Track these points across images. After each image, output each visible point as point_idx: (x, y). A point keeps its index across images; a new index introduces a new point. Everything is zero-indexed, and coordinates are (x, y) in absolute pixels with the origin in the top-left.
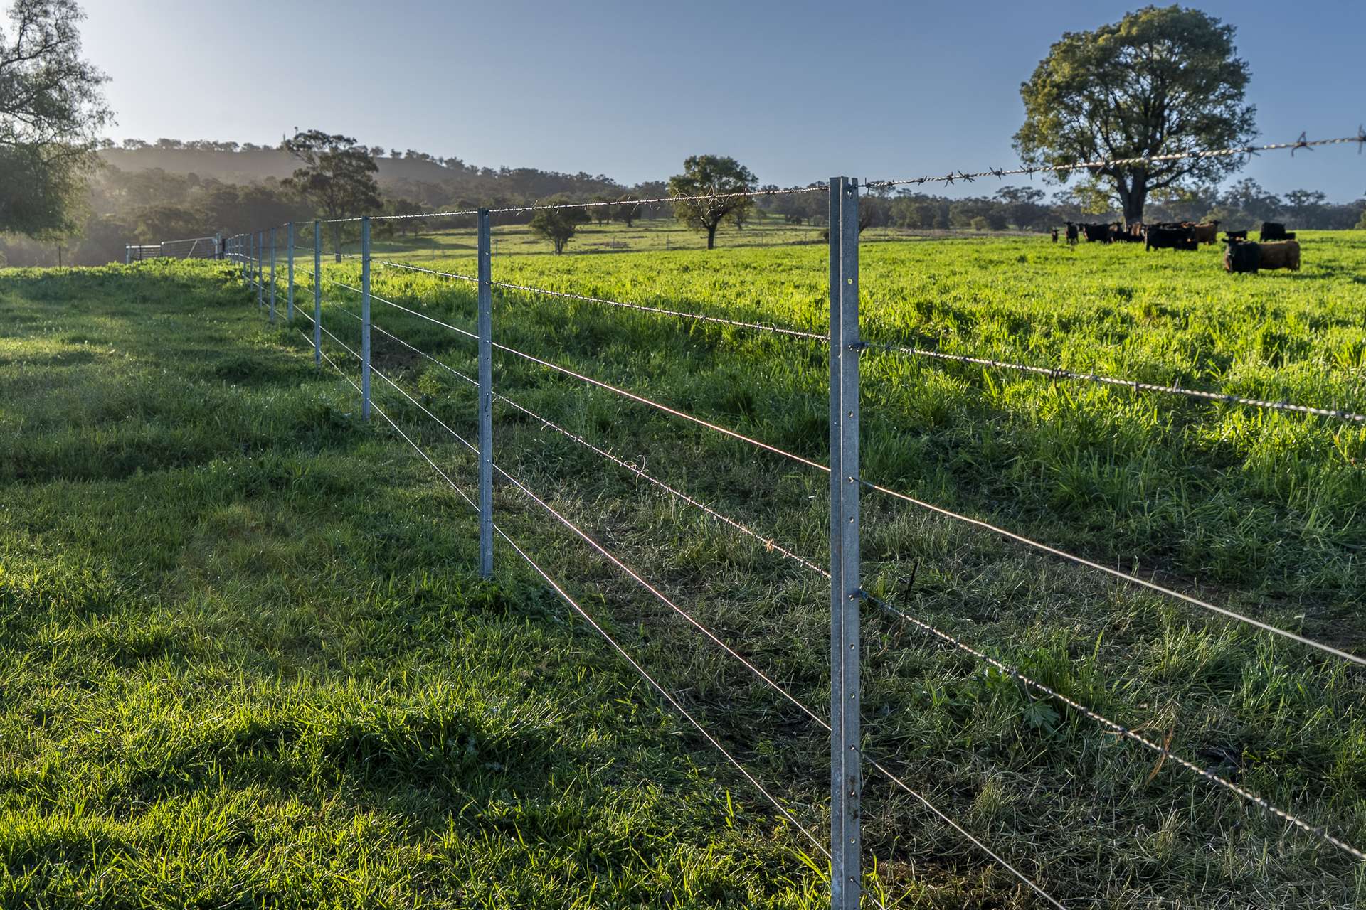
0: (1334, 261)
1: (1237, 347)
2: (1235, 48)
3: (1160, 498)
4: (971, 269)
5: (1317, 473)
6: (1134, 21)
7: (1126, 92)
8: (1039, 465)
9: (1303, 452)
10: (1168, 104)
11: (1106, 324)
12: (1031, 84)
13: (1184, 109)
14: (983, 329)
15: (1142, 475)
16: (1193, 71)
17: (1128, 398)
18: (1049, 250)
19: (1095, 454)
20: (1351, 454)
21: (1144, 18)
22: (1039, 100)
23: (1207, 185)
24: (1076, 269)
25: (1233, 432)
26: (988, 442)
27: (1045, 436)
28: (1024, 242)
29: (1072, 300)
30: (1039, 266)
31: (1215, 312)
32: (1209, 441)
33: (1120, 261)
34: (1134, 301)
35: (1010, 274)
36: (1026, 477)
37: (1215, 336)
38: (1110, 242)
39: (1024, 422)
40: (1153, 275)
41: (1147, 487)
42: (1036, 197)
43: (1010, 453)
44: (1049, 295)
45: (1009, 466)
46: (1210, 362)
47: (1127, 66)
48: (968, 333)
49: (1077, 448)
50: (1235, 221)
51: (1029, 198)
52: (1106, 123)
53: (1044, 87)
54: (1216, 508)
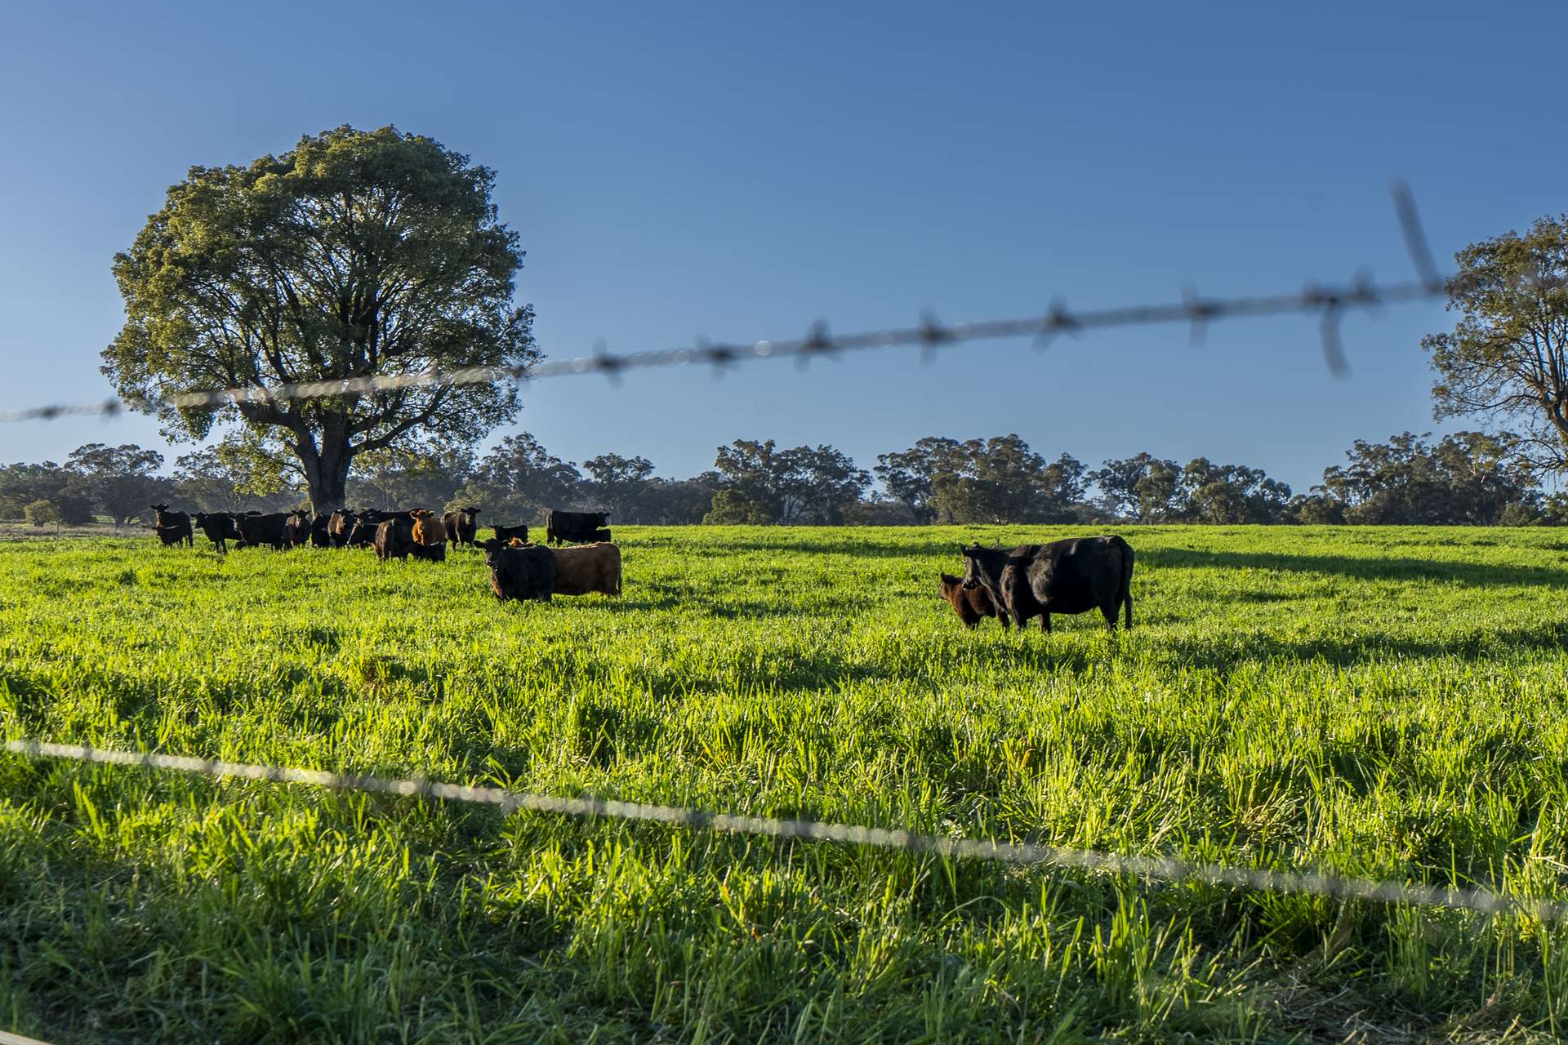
0: (677, 578)
1: (535, 731)
2: (495, 208)
3: (426, 1016)
4: (31, 599)
5: (697, 955)
6: (317, 151)
7: (307, 278)
8: (196, 966)
9: (671, 917)
10: (382, 300)
11: (298, 696)
12: (134, 258)
13: (410, 309)
14: (67, 710)
15: (390, 975)
16: (426, 244)
17: (351, 832)
18: (178, 562)
19: (303, 939)
20: (749, 916)
21: (335, 147)
22: (151, 287)
23: (455, 445)
24: (231, 594)
25: (545, 889)
26: (96, 925)
27: (207, 908)
28: (130, 547)
29: (230, 653)
30: (161, 591)
31: (489, 671)
32: (504, 906)
33: (309, 581)
34: (343, 652)
35: (107, 606)
36: (173, 991)
37: (491, 714)
38: (289, 547)
39: (161, 884)
40: (369, 606)
41: (402, 996)
42: (146, 465)
43: (140, 946)
44: (186, 642)
45: (139, 971)
46: (491, 762)
47: (308, 231)
48: (40, 718)
49: (267, 929)
50: (503, 509)
51: (134, 465)
52: (273, 332)
53: (159, 264)
54: (528, 1030)
